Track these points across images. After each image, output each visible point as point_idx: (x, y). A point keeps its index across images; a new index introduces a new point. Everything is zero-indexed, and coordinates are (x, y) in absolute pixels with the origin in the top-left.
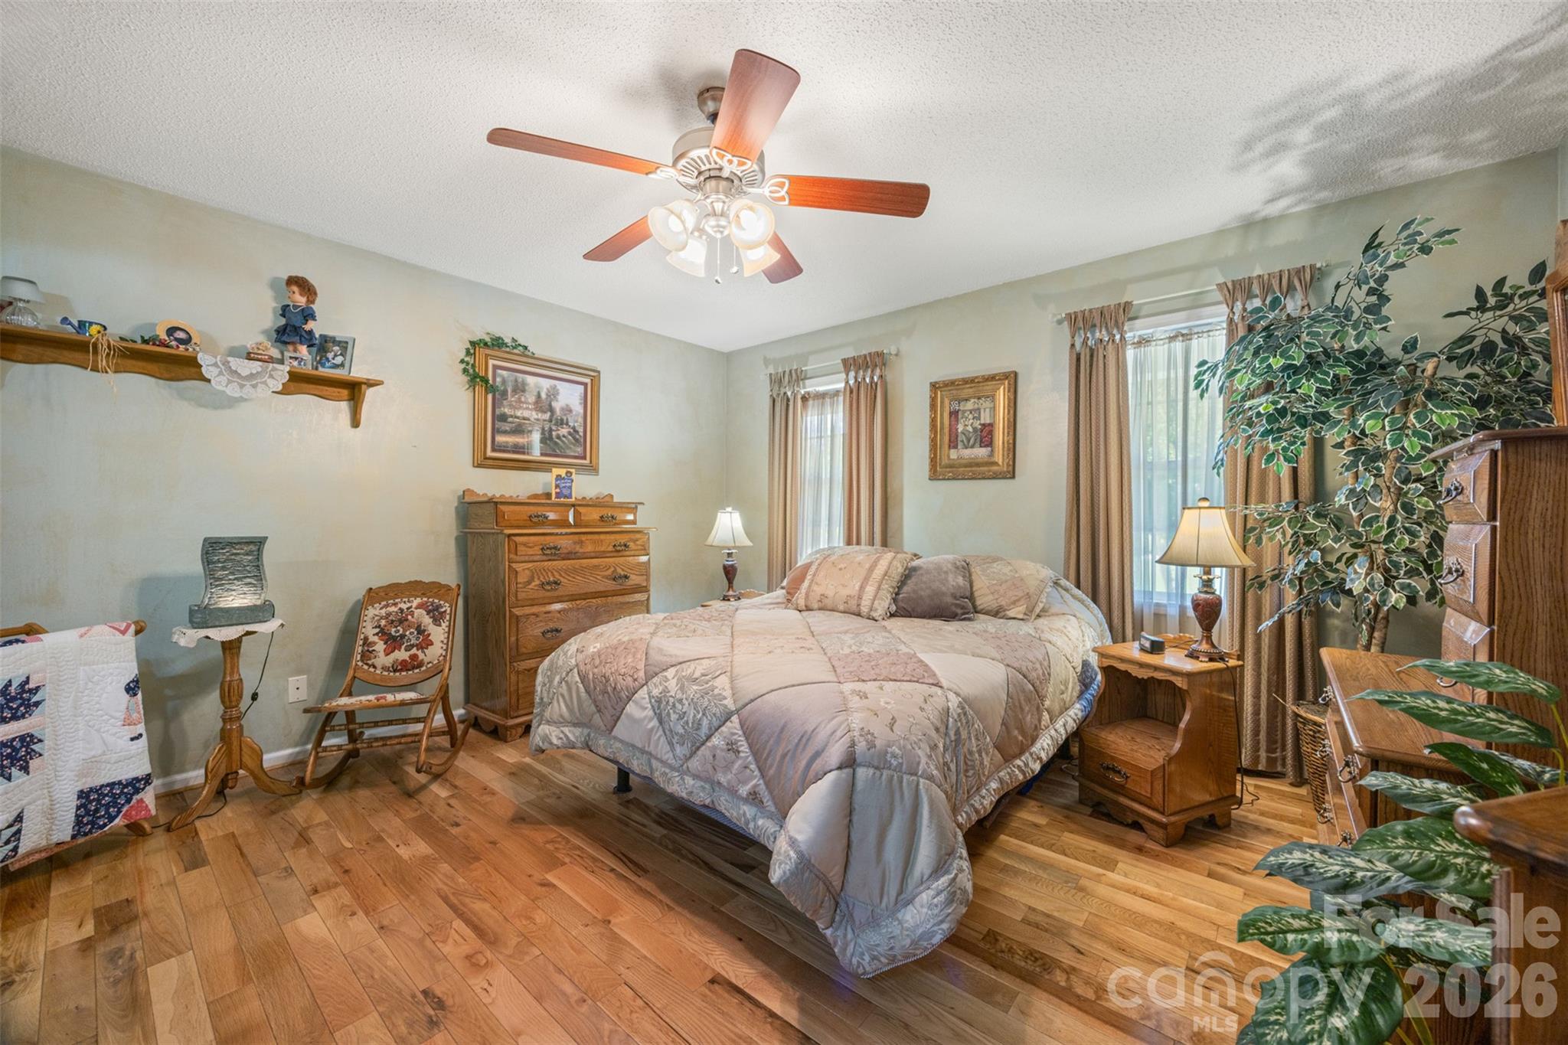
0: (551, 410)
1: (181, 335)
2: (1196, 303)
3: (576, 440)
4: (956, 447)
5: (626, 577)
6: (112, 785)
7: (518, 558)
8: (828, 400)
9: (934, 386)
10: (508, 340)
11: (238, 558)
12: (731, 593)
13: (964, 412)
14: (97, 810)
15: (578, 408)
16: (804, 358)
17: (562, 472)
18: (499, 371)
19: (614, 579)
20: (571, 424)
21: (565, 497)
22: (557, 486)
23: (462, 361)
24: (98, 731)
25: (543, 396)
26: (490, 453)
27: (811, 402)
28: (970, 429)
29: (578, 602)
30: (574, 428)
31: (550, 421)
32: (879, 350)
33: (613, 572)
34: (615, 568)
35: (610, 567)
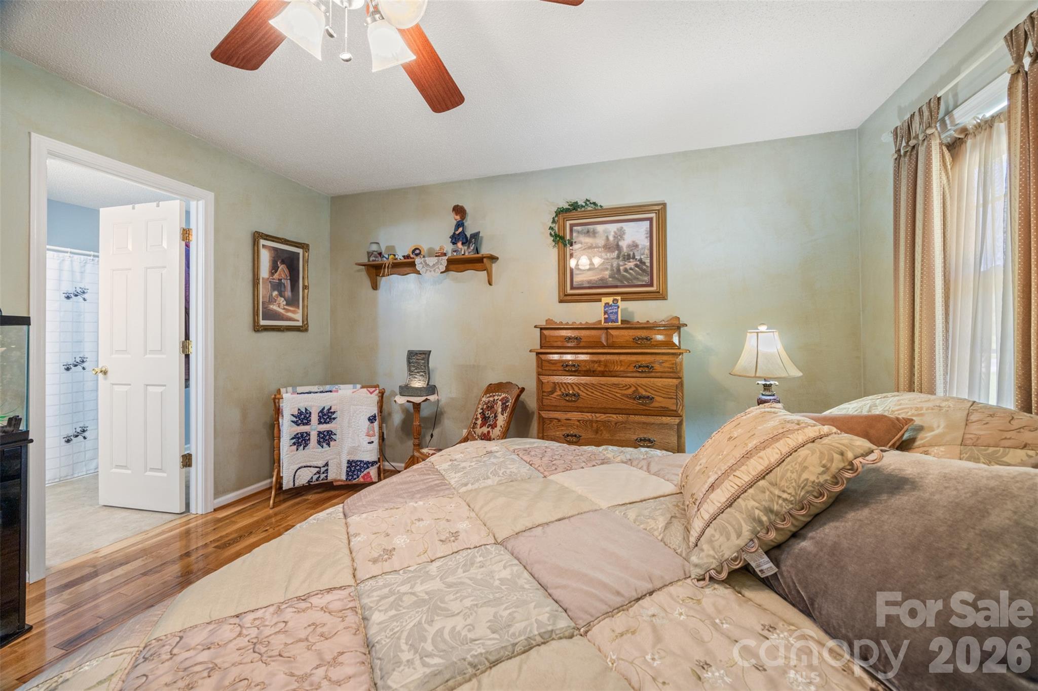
0: (618, 247)
1: (417, 252)
3: (644, 271)
5: (652, 399)
6: (361, 461)
7: (544, 372)
10: (581, 203)
11: (419, 361)
14: (354, 471)
15: (644, 242)
17: (609, 300)
18: (575, 228)
19: (635, 399)
20: (638, 257)
21: (613, 321)
22: (605, 313)
23: (551, 228)
24: (358, 435)
25: (611, 238)
26: (569, 291)
29: (598, 415)
30: (641, 261)
31: (618, 257)
33: (634, 392)
34: (636, 387)
35: (630, 387)
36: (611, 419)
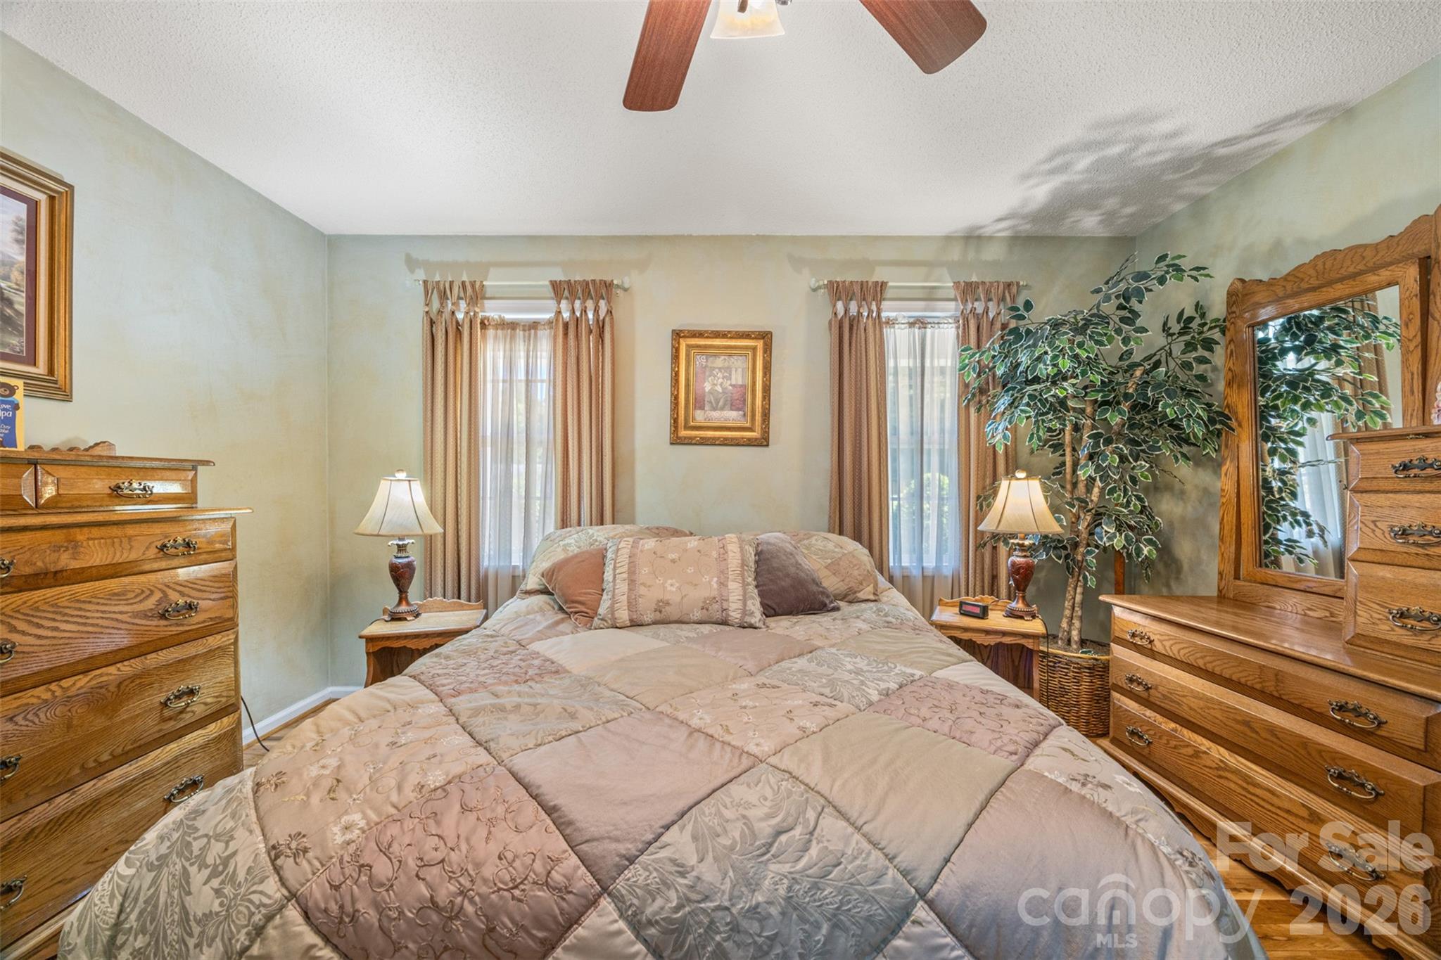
2: (930, 296)
3: (7, 320)
4: (702, 408)
5: (190, 607)
8: (519, 333)
9: (678, 335)
12: (403, 608)
13: (713, 369)
16: (485, 267)
19: (163, 616)
27: (491, 332)
28: (719, 389)
32: (607, 278)
33: (160, 602)
34: (163, 592)
35: (152, 592)
36: (105, 678)
